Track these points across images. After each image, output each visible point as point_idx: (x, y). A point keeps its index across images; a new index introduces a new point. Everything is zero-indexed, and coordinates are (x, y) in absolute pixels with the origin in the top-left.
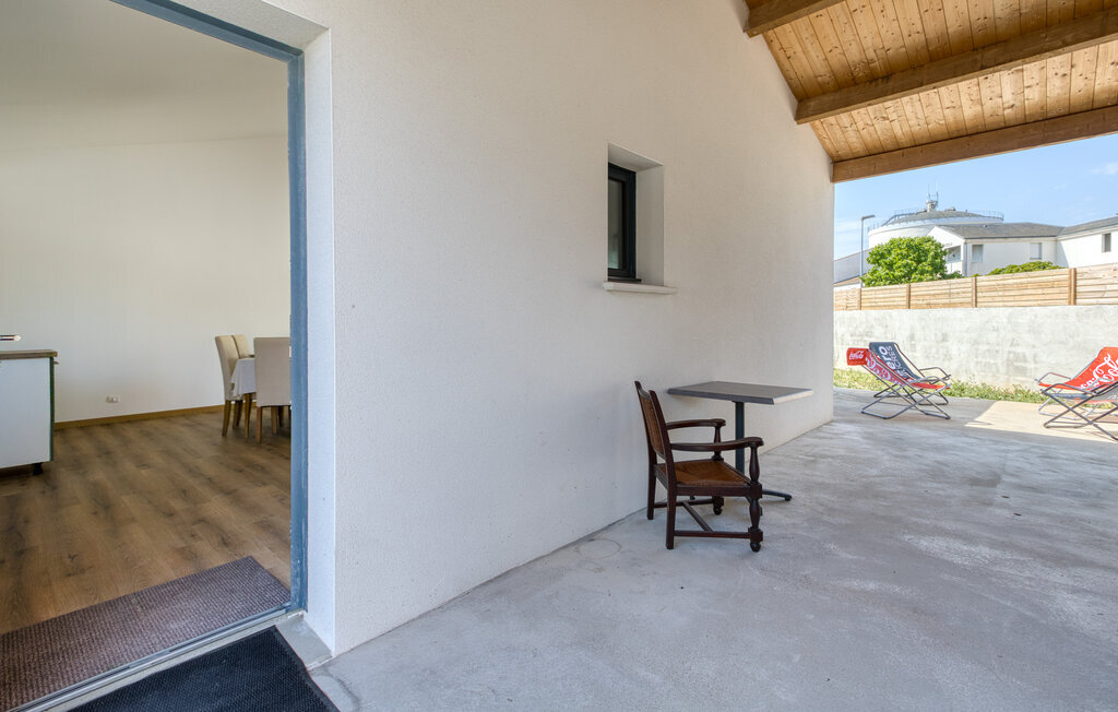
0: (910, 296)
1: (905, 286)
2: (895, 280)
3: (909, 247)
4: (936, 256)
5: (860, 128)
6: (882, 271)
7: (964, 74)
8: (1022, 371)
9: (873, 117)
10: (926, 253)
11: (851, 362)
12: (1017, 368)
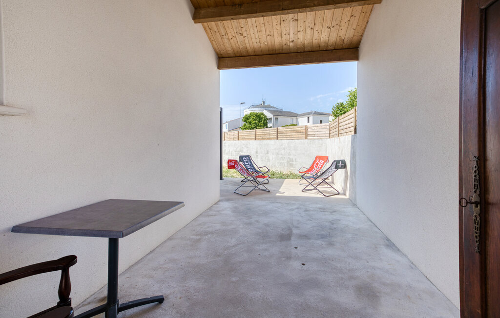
0: (256, 135)
1: (254, 130)
2: (252, 128)
3: (256, 116)
4: (265, 120)
5: (230, 37)
6: (247, 125)
7: (275, 11)
8: (292, 165)
9: (235, 32)
10: (262, 118)
11: (230, 167)
12: (290, 164)
